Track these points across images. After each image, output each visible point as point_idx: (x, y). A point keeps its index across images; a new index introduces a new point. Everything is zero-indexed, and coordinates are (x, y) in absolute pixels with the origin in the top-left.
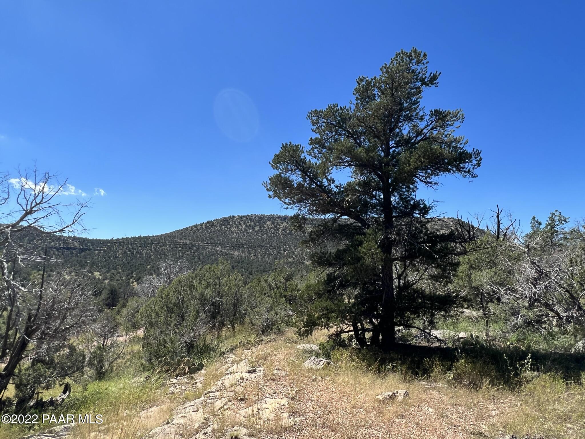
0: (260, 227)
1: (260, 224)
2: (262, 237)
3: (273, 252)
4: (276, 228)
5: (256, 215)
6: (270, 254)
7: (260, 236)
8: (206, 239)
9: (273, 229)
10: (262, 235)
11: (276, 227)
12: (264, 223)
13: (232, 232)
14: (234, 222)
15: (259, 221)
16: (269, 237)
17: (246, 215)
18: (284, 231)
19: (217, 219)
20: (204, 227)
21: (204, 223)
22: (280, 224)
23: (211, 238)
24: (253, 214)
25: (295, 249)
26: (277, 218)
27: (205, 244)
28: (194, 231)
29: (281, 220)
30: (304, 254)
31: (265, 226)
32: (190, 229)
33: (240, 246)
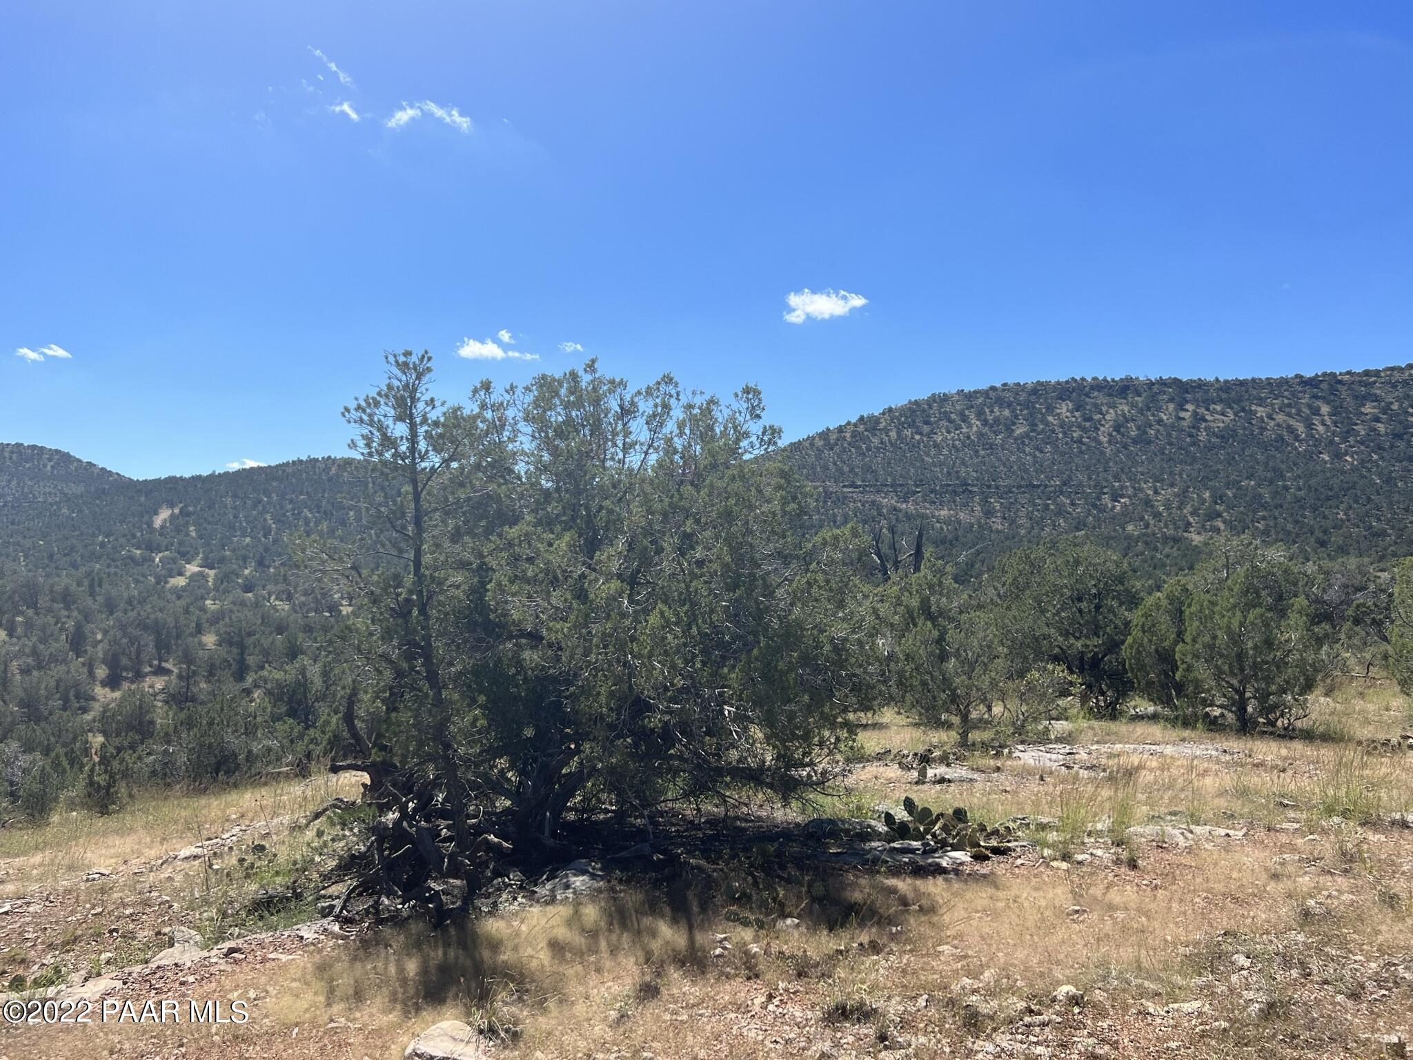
0: (1033, 426)
1: (1031, 414)
2: (1035, 456)
3: (1073, 504)
4: (1088, 424)
5: (1018, 384)
6: (1060, 512)
7: (1030, 454)
8: (852, 470)
9: (1079, 427)
10: (1037, 449)
11: (1090, 419)
12: (1048, 408)
13: (936, 445)
14: (945, 412)
15: (1028, 405)
16: (1063, 454)
17: (983, 386)
18: (1119, 432)
19: (890, 410)
20: (848, 435)
21: (849, 423)
22: (1104, 409)
23: (868, 469)
24: (1011, 381)
25: (1156, 492)
26: (1092, 388)
27: (844, 486)
28: (818, 450)
29: (1110, 395)
30: (1187, 510)
31: (1050, 419)
32: (807, 444)
33: (959, 490)
